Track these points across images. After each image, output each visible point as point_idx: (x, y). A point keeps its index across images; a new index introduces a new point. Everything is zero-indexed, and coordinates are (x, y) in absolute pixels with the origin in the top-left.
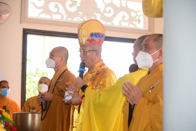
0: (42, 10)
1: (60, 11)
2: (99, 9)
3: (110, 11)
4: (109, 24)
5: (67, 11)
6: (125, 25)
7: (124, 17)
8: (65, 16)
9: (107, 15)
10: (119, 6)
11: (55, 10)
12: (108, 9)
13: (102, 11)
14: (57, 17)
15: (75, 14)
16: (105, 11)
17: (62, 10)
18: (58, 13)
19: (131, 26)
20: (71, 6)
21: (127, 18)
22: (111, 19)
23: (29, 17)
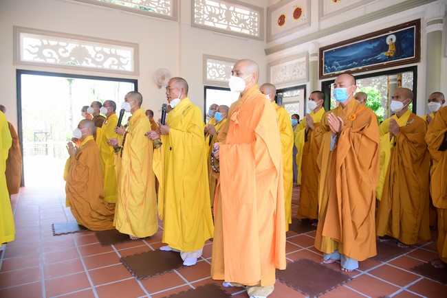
0: (36, 55)
1: (54, 56)
2: (90, 55)
3: (100, 57)
4: (100, 67)
5: (60, 57)
6: (115, 68)
7: (113, 62)
8: (59, 60)
9: (97, 59)
10: (108, 53)
11: (50, 55)
12: (98, 55)
13: (93, 56)
14: (52, 61)
15: (68, 59)
16: (96, 57)
17: (55, 55)
18: (52, 57)
19: (120, 69)
20: (64, 52)
21: (116, 62)
22: (101, 63)
23: (22, 60)
